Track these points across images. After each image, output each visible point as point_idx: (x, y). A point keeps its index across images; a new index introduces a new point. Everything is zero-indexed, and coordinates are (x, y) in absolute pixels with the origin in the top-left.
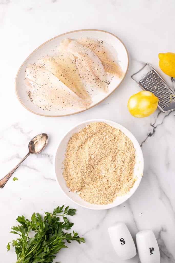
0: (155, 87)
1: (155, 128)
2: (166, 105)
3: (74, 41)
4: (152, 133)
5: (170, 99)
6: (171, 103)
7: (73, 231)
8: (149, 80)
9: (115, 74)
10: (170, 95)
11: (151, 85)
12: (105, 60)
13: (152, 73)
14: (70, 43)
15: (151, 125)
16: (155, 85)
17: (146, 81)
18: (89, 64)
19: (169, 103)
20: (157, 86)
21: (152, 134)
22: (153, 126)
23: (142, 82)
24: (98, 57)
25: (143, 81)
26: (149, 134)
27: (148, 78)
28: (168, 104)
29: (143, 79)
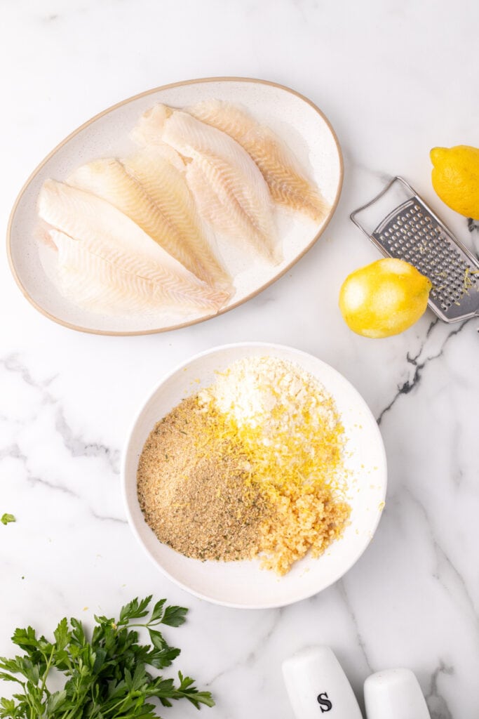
0: (421, 248)
1: (421, 367)
2: (453, 301)
3: (182, 113)
4: (411, 382)
5: (463, 282)
6: (466, 295)
7: (180, 673)
8: (403, 227)
9: (303, 210)
10: (465, 270)
11: (408, 241)
12: (273, 167)
13: (412, 207)
14: (168, 117)
15: (409, 360)
16: (419, 241)
17: (395, 231)
18: (226, 179)
19: (462, 293)
20: (425, 244)
21: (412, 386)
22: (415, 364)
23: (383, 233)
24: (253, 158)
25: (386, 230)
26: (401, 387)
27: (401, 220)
28: (458, 297)
29: (385, 224)
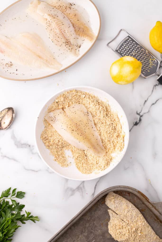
0: (133, 53)
1: (141, 116)
2: (147, 70)
3: (44, 3)
4: (138, 122)
5: (150, 63)
6: (151, 68)
8: (126, 46)
9: (87, 37)
10: (150, 59)
11: (128, 51)
12: (76, 22)
13: (128, 39)
14: (39, 4)
15: (137, 114)
16: (132, 51)
17: (123, 48)
18: (59, 26)
19: (150, 67)
20: (134, 52)
22: (139, 115)
23: (119, 49)
24: (69, 19)
26: (135, 123)
27: (125, 44)
28: (148, 69)
29: (120, 46)
